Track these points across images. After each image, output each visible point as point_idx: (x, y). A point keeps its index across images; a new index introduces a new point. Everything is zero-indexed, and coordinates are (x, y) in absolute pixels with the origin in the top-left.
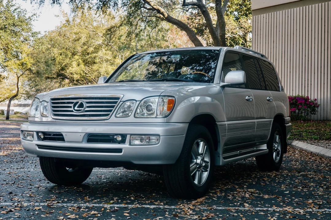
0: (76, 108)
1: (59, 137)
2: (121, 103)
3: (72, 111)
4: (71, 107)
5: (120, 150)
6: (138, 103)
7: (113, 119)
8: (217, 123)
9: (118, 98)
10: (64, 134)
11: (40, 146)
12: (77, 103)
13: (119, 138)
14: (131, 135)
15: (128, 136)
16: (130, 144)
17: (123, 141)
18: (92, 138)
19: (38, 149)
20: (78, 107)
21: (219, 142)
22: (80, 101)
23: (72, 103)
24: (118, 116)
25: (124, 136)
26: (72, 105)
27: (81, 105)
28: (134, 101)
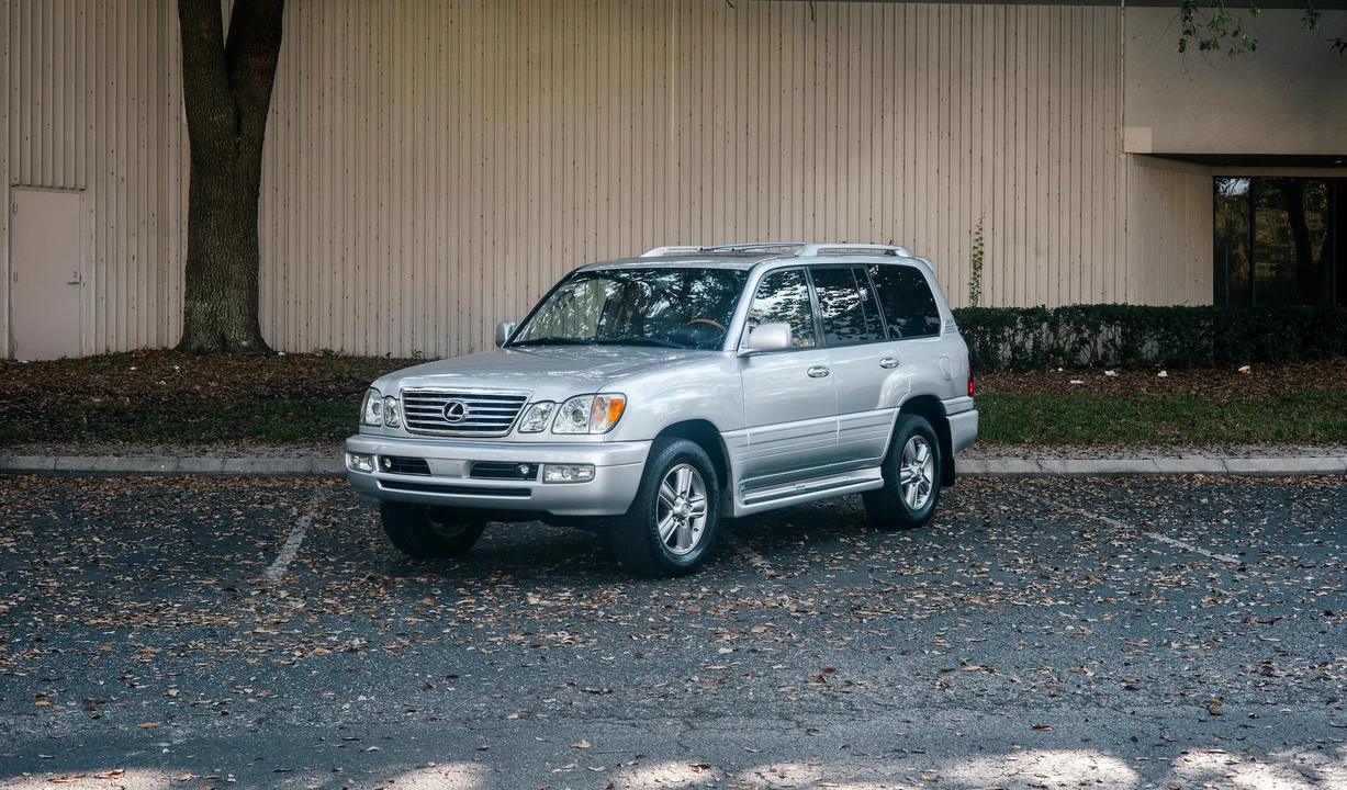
0: (450, 414)
1: (419, 465)
2: (529, 406)
3: (442, 419)
4: (440, 411)
5: (526, 492)
6: (558, 406)
7: (515, 436)
8: (722, 434)
9: (524, 398)
10: (428, 461)
11: (385, 483)
12: (452, 404)
13: (525, 470)
14: (546, 464)
15: (541, 467)
16: (544, 482)
17: (532, 475)
18: (479, 469)
19: (380, 486)
20: (453, 413)
21: (730, 470)
22: (457, 401)
23: (442, 404)
24: (522, 429)
25: (533, 467)
26: (442, 408)
27: (459, 410)
28: (552, 405)
